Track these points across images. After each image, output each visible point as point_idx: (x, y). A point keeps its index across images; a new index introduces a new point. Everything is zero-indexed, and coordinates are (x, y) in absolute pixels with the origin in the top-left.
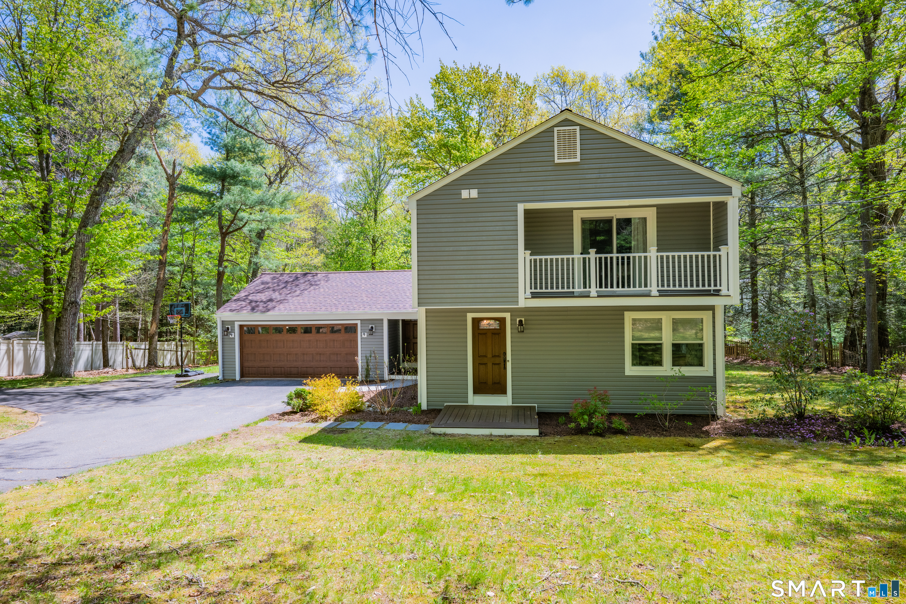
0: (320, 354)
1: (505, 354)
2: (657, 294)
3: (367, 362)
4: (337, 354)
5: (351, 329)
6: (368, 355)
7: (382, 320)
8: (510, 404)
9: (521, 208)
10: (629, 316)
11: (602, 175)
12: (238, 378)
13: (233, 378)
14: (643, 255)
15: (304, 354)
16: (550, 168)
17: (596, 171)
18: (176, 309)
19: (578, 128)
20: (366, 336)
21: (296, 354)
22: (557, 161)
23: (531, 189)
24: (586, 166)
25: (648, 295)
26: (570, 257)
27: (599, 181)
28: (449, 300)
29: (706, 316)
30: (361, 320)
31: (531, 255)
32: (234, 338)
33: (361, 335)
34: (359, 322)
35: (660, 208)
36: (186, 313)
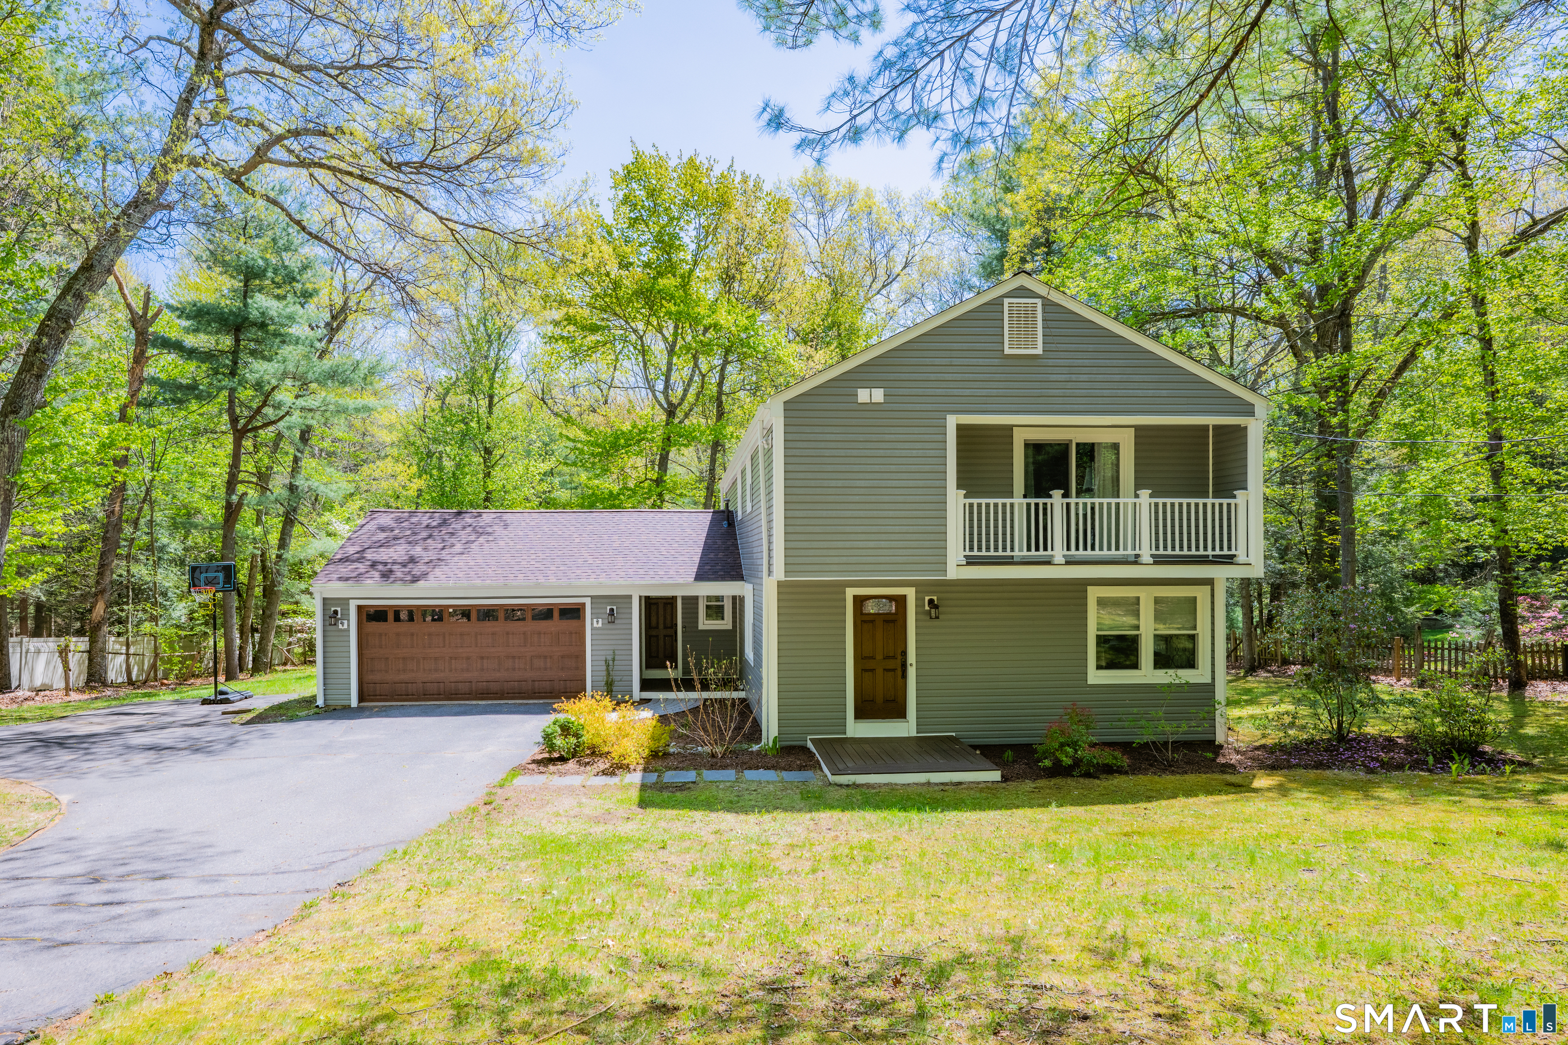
0: (514, 657)
1: (904, 653)
2: (1151, 560)
3: (608, 670)
4: (545, 657)
5: (573, 613)
6: (610, 658)
7: (630, 597)
8: (914, 734)
9: (952, 421)
10: (1094, 593)
11: (1074, 377)
12: (354, 703)
13: (345, 703)
14: (1114, 501)
15: (482, 658)
16: (996, 362)
17: (1066, 370)
18: (204, 575)
19: (1039, 302)
20: (600, 625)
21: (468, 658)
22: (1007, 351)
23: (967, 392)
24: (1050, 362)
25: (1135, 561)
26: (1008, 501)
27: (1069, 385)
28: (835, 568)
29: (1201, 594)
30: (592, 597)
31: (966, 496)
32: (348, 630)
33: (592, 623)
34: (588, 602)
35: (1138, 429)
36: (225, 583)
